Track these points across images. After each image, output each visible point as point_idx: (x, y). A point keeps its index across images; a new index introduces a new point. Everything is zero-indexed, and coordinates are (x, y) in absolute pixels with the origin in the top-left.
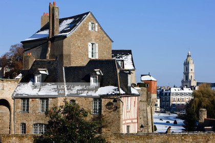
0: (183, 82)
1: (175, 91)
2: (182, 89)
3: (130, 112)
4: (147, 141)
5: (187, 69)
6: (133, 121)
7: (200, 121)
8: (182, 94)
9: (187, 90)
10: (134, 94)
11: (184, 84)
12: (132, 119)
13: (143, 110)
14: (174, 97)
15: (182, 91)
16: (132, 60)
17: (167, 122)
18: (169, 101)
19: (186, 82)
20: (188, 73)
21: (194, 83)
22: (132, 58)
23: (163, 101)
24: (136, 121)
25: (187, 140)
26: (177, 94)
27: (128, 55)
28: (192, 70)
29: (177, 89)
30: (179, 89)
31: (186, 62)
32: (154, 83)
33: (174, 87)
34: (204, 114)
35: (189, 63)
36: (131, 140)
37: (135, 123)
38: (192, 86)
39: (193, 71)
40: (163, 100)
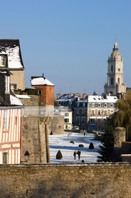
0: (106, 87)
1: (94, 101)
2: (105, 98)
3: (8, 132)
4: (28, 176)
5: (112, 68)
6: (14, 146)
7: (115, 146)
8: (104, 105)
9: (111, 99)
10: (15, 105)
11: (109, 90)
12: (11, 143)
13: (34, 129)
14: (92, 109)
15: (105, 101)
16: (20, 55)
17: (80, 146)
18: (86, 115)
19: (111, 87)
20: (114, 74)
21: (122, 90)
22: (20, 52)
23: (77, 115)
24: (18, 145)
25: (87, 175)
26: (97, 105)
27: (14, 47)
28: (119, 70)
29: (97, 97)
30: (100, 97)
31: (112, 58)
32: (50, 89)
33: (95, 94)
34: (122, 135)
35: (115, 60)
36: (4, 175)
37: (17, 148)
38: (118, 94)
39: (121, 72)
40: (77, 113)
